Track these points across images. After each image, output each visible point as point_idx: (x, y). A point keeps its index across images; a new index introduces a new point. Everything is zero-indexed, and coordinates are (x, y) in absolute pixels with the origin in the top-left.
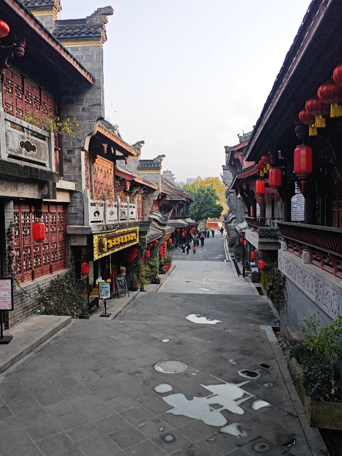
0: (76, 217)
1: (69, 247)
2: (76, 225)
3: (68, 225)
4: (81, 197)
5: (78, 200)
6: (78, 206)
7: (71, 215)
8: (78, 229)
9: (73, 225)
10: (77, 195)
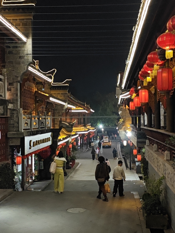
0: (14, 126)
1: (9, 146)
2: (13, 131)
3: (8, 131)
4: (17, 114)
5: (15, 115)
6: (15, 119)
7: (10, 125)
8: (14, 134)
9: (12, 131)
10: (15, 112)
